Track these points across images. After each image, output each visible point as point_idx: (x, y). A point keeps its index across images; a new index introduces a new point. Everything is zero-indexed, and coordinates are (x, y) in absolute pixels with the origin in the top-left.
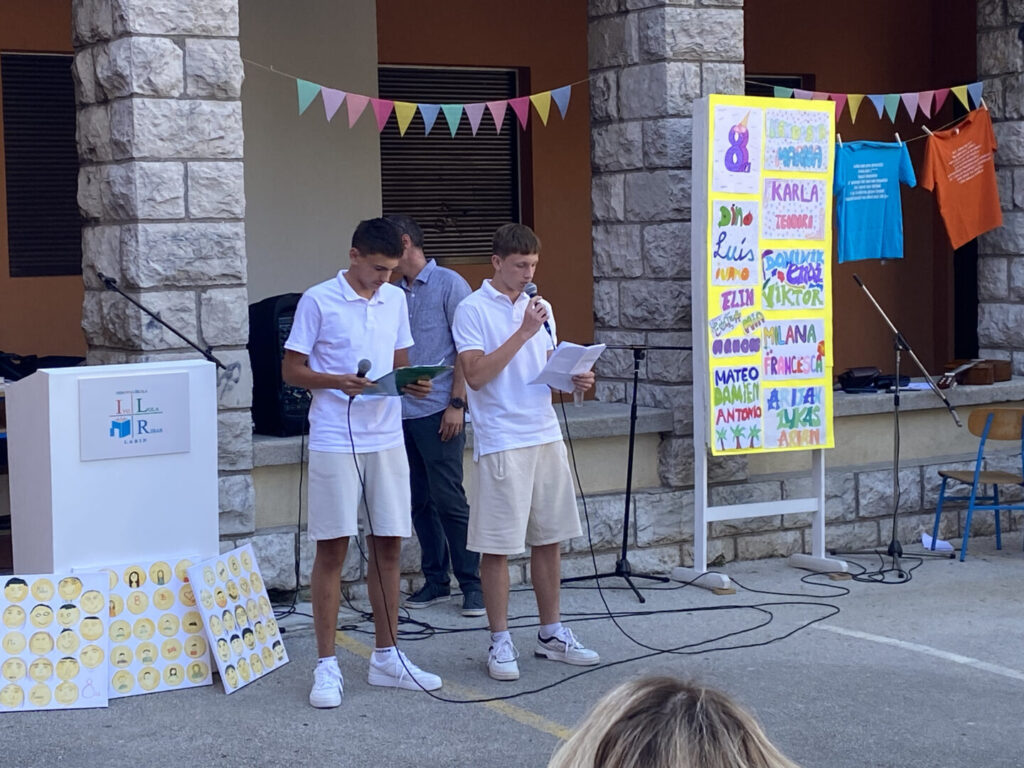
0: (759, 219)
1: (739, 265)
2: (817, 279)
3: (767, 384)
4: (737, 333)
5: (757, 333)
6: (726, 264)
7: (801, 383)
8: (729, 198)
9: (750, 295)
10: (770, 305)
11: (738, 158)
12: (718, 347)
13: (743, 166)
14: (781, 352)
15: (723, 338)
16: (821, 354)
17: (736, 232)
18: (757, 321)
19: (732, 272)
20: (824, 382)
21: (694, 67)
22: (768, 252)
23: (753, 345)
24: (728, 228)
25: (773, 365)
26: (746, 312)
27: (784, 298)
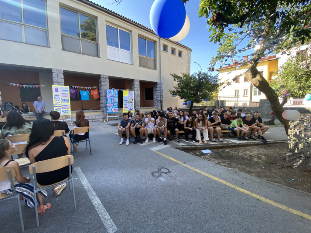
0: (60, 96)
1: (58, 100)
2: (68, 101)
3: (62, 110)
4: (58, 105)
5: (61, 105)
6: (56, 100)
7: (67, 110)
8: (56, 94)
9: (59, 102)
10: (62, 103)
11: (57, 90)
12: (55, 107)
13: (58, 91)
14: (63, 107)
15: (56, 106)
16: (69, 107)
17: (57, 97)
18: (61, 104)
19: (57, 100)
20: (70, 109)
21: (57, 83)
22: (61, 99)
23: (60, 106)
24: (56, 96)
25: (63, 108)
26: (59, 104)
27: (64, 103)
